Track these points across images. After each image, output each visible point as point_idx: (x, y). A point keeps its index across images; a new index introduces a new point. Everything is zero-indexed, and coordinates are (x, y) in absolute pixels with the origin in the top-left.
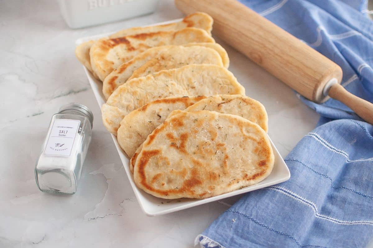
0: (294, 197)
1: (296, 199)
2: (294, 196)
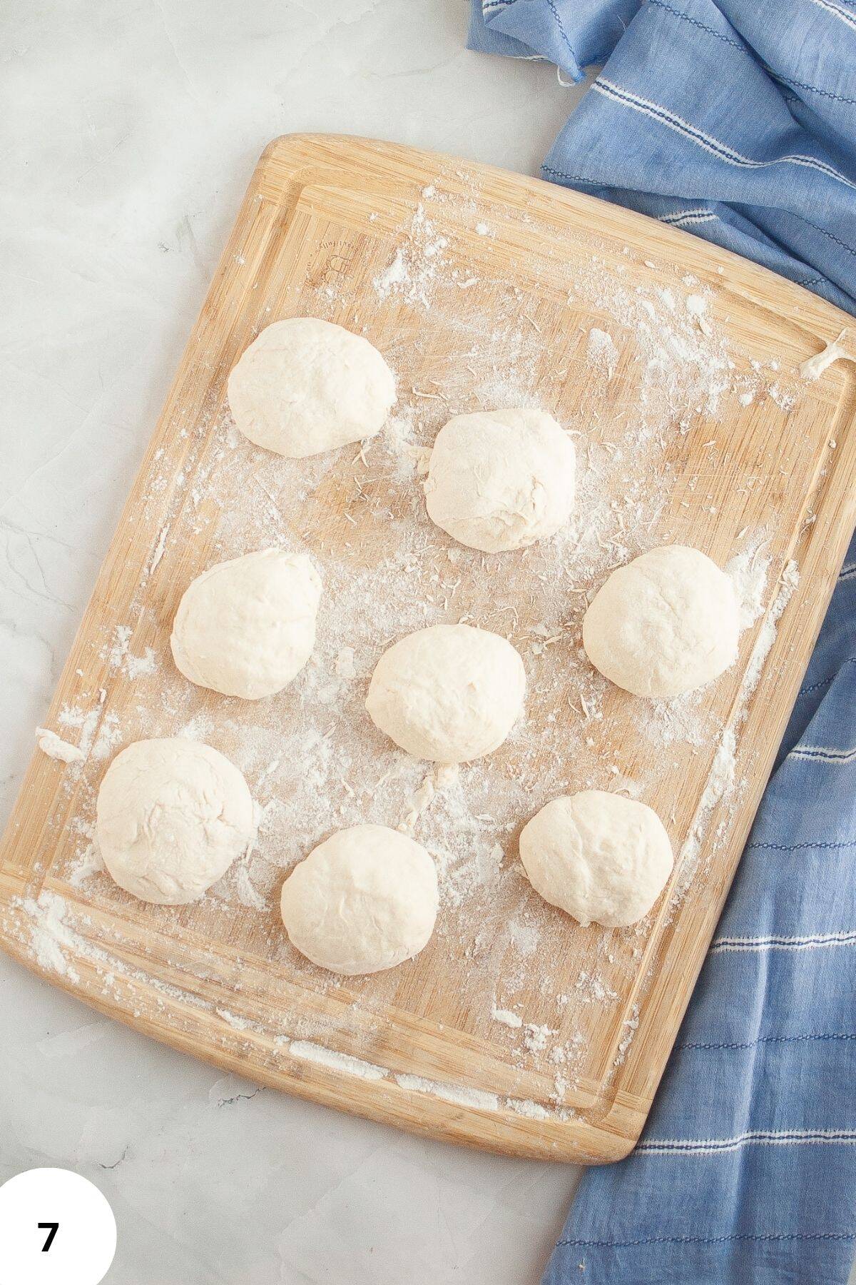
0: (684, 1151)
1: (688, 1152)
2: (682, 1148)
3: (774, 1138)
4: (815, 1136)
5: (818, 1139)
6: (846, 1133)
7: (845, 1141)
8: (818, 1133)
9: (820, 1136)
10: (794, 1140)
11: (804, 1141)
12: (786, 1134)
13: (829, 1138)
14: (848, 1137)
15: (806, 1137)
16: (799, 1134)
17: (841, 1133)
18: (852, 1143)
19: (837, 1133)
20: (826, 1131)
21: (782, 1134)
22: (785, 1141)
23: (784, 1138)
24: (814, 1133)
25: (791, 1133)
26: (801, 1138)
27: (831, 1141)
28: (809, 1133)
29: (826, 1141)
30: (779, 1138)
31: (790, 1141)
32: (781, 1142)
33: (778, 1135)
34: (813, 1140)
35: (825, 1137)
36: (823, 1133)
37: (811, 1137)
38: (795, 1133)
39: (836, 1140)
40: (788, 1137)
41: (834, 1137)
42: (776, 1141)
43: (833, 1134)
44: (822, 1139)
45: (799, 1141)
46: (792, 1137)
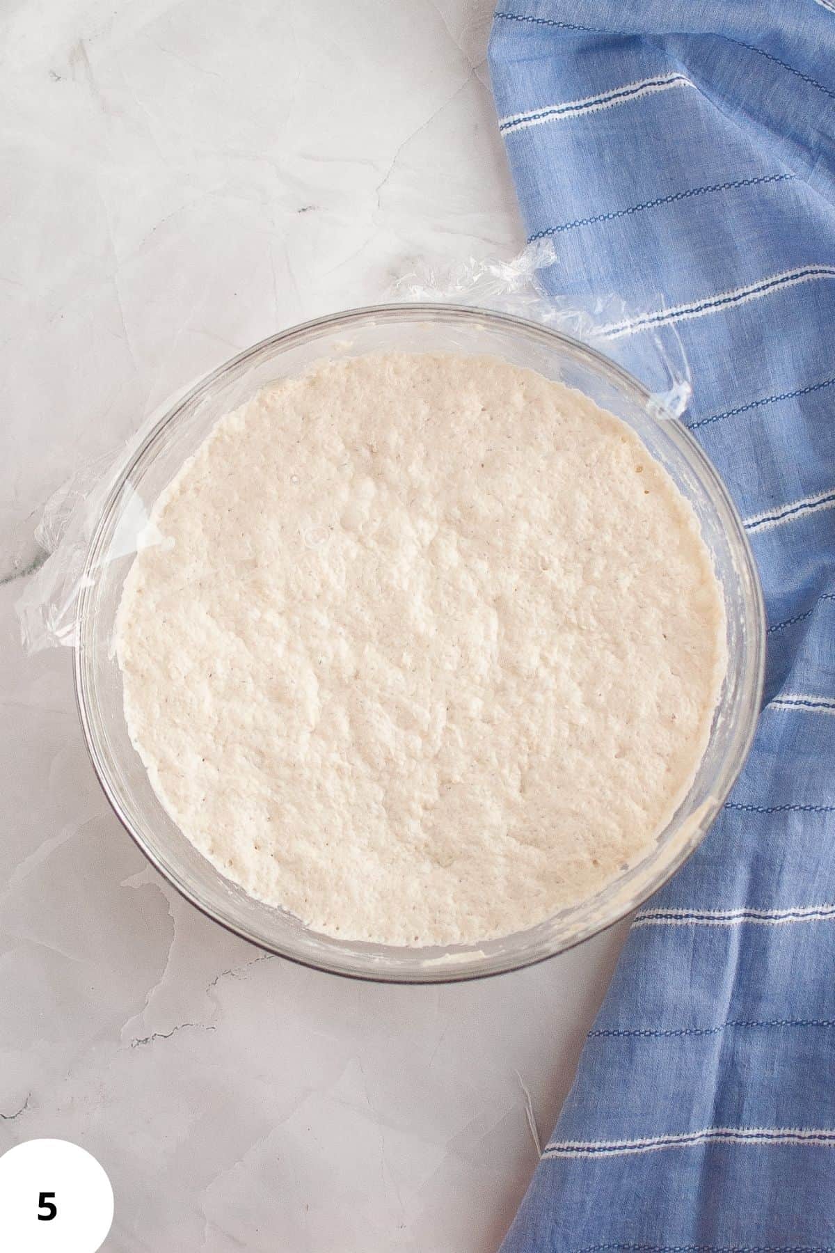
3: (741, 1137)
4: (789, 1136)
5: (792, 1139)
6: (824, 1133)
7: (822, 1142)
8: (792, 1132)
9: (793, 1136)
10: (765, 1140)
11: (775, 1140)
12: (756, 1131)
13: (804, 1138)
14: (825, 1137)
15: (778, 1136)
16: (771, 1132)
17: (818, 1132)
18: (830, 1145)
19: (813, 1133)
20: (801, 1130)
21: (751, 1132)
22: (754, 1140)
23: (752, 1136)
24: (787, 1132)
25: (761, 1131)
26: (772, 1137)
27: (806, 1141)
28: (782, 1132)
29: (801, 1142)
30: (747, 1137)
31: (760, 1140)
32: (749, 1141)
33: (746, 1132)
34: (786, 1139)
35: (800, 1137)
36: (797, 1132)
37: (783, 1136)
38: (766, 1132)
39: (811, 1141)
40: (758, 1136)
41: (810, 1137)
42: (744, 1140)
43: (808, 1134)
44: (796, 1140)
45: (770, 1141)
46: (762, 1136)
